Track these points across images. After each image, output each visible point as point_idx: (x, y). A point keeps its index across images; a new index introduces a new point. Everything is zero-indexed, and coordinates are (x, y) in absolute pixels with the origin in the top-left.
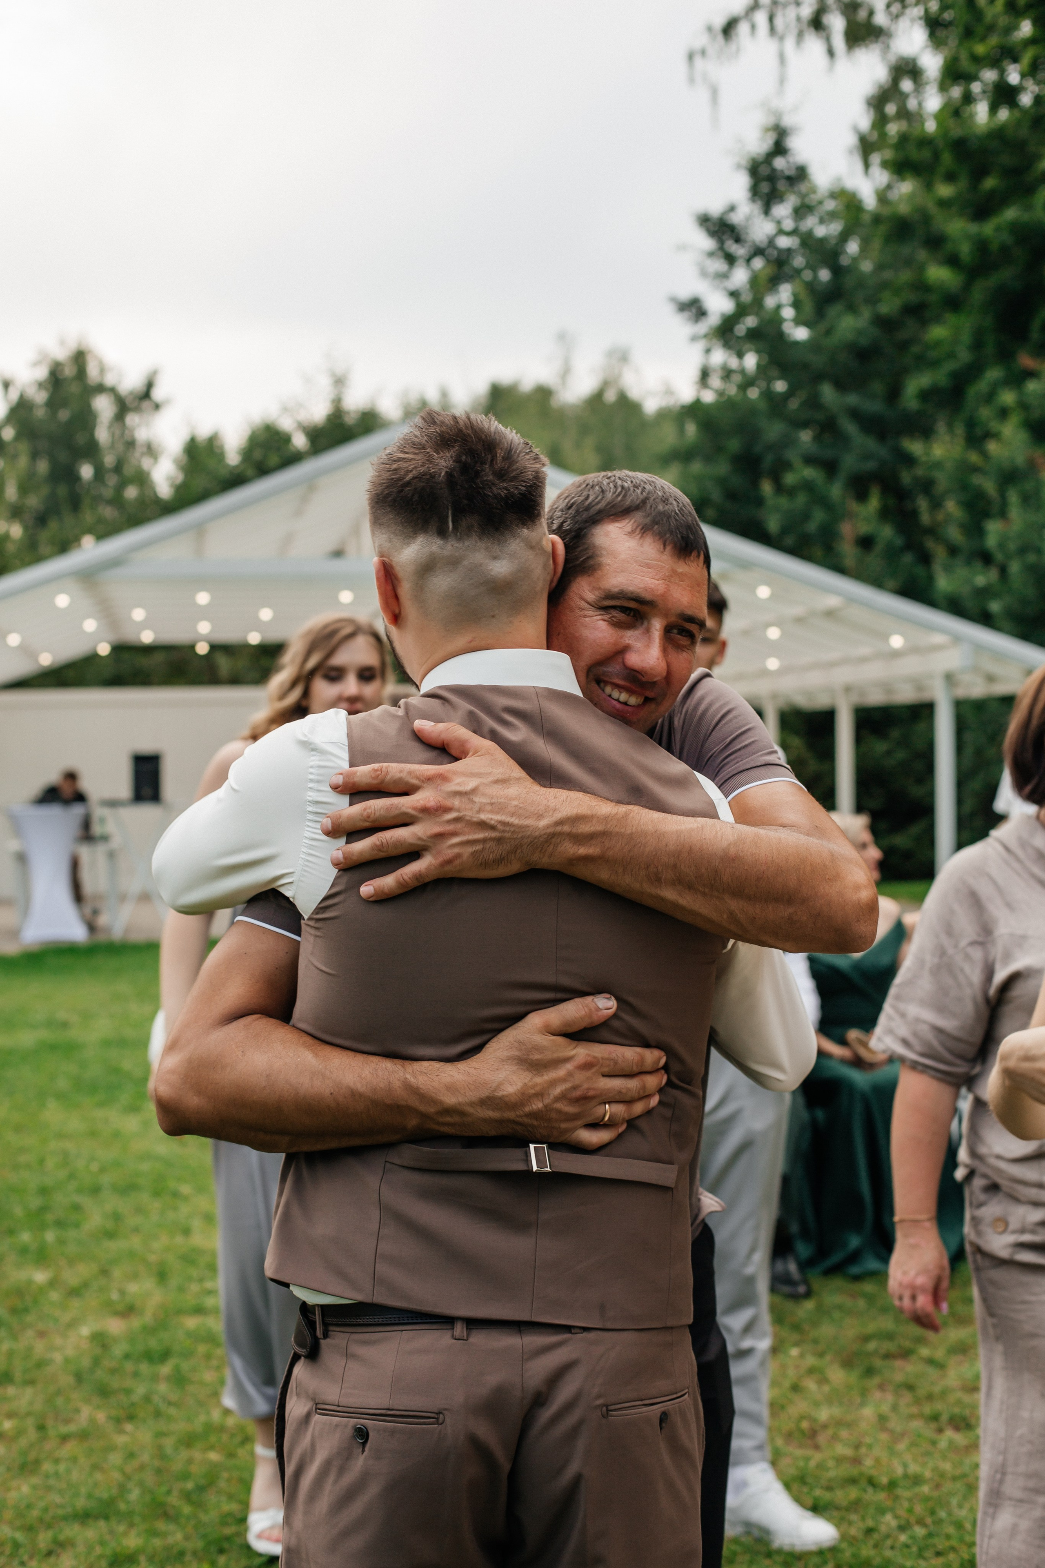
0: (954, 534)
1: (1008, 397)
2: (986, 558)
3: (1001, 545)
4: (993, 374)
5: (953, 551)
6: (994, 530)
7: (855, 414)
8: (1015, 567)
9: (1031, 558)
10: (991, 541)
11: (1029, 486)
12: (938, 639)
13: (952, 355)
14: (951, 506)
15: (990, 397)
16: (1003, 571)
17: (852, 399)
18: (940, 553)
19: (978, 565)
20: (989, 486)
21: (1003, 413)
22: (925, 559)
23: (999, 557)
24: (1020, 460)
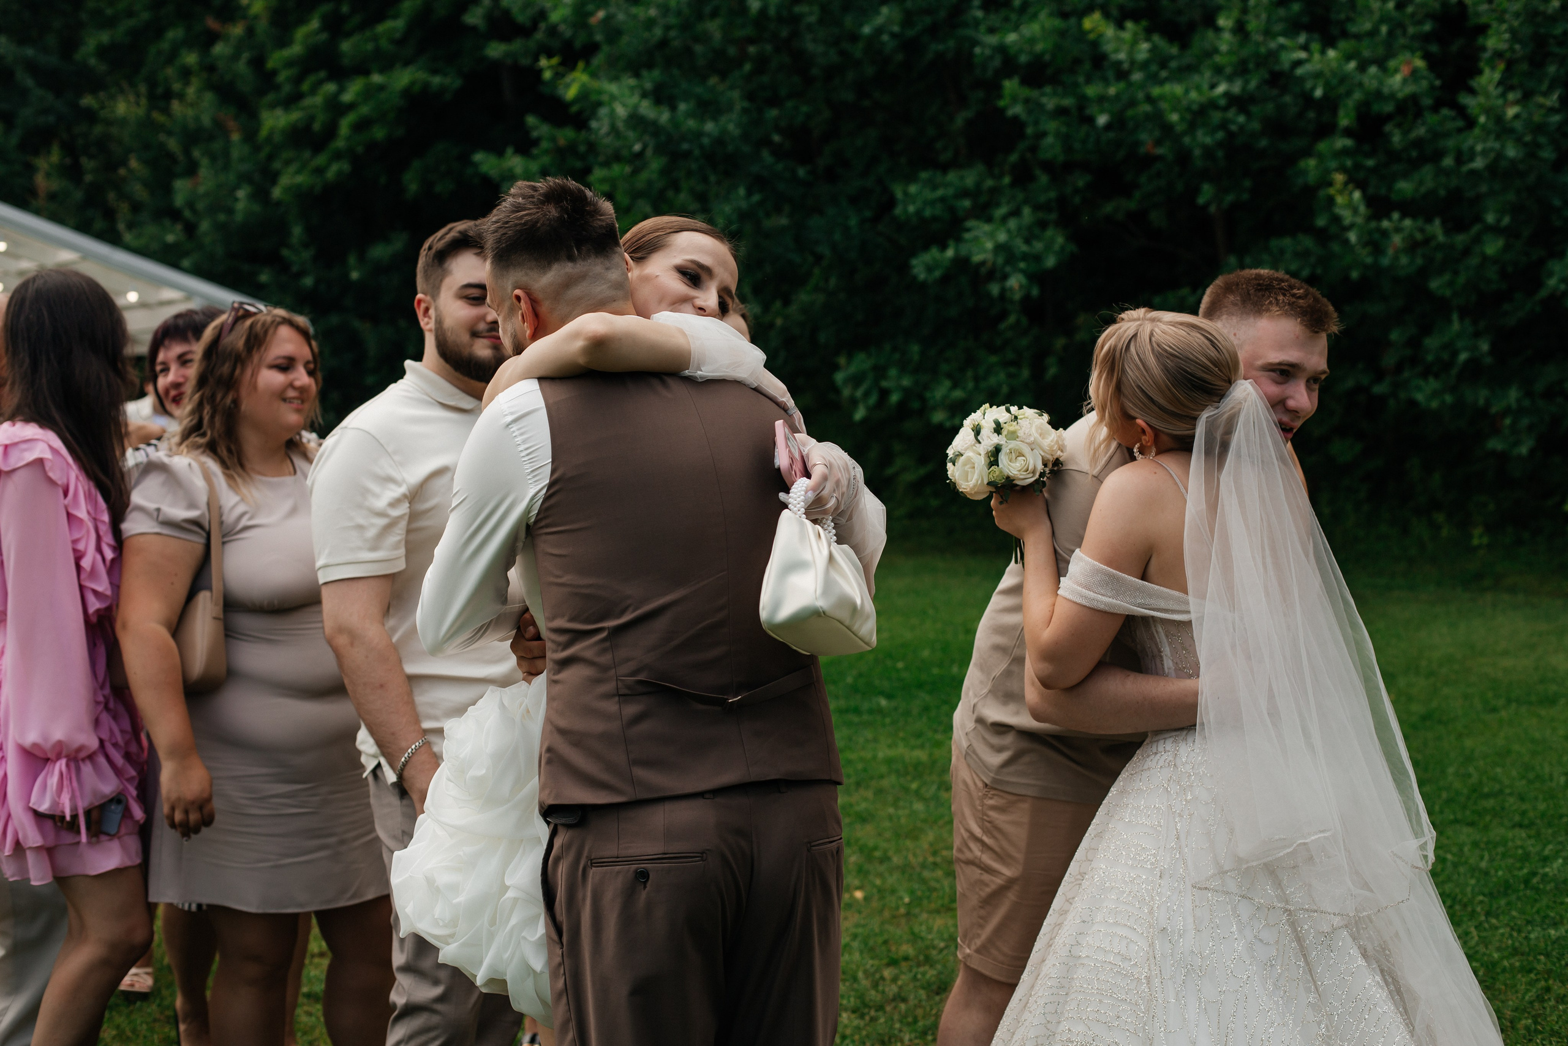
0: (139, 191)
1: (191, 58)
2: (175, 215)
3: (191, 205)
4: (174, 34)
5: (136, 207)
6: (182, 188)
7: (32, 68)
8: (205, 226)
9: (222, 217)
10: (179, 200)
11: (217, 146)
12: (168, 294)
13: (130, 14)
14: (134, 163)
15: (172, 56)
16: (190, 229)
17: (30, 52)
18: (124, 210)
19: (167, 222)
20: (173, 144)
21: (186, 74)
22: (110, 215)
23: (187, 214)
24: (206, 120)
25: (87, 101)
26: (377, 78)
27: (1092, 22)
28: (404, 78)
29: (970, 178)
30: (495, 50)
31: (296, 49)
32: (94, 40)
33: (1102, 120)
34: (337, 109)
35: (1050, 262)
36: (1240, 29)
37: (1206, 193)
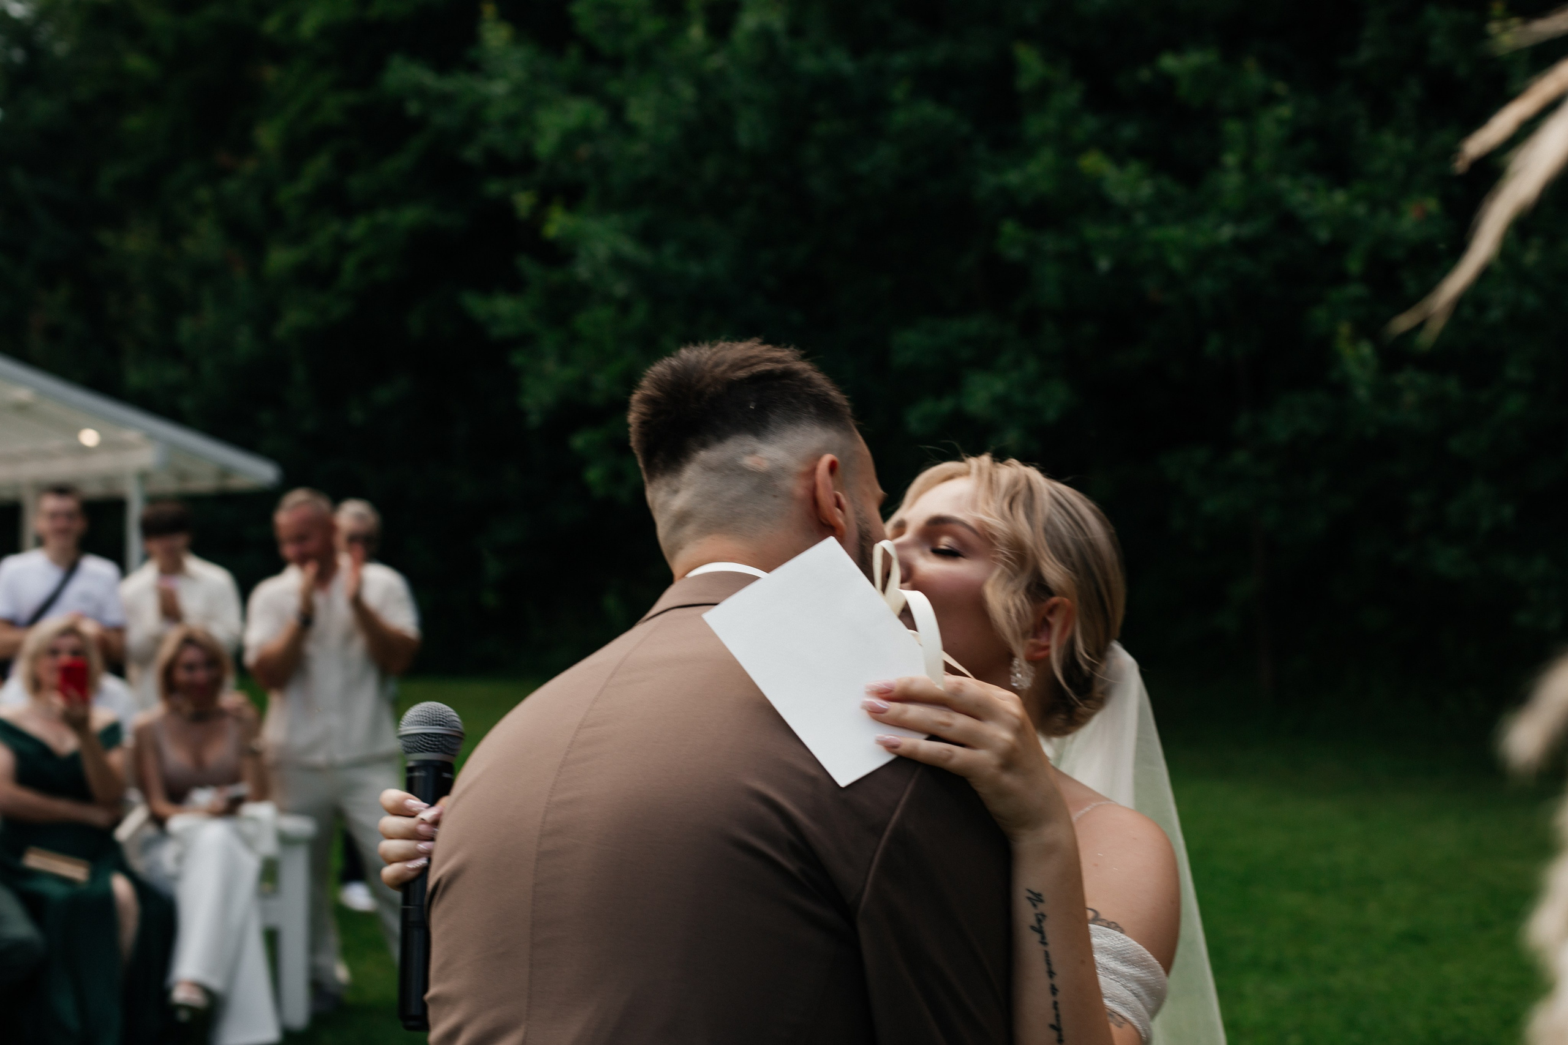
0: (145, 328)
2: (177, 354)
3: (193, 342)
4: (190, 169)
5: (143, 345)
6: (187, 326)
7: (46, 201)
8: (206, 365)
9: (222, 357)
10: (183, 337)
11: (222, 284)
12: (131, 436)
13: (146, 148)
14: (143, 301)
15: (185, 193)
16: (194, 368)
17: (45, 185)
18: (130, 348)
19: (168, 360)
20: (181, 282)
21: (198, 209)
23: (191, 354)
24: (214, 257)
25: (107, 237)
26: (383, 216)
27: (1093, 162)
28: (410, 216)
29: (973, 326)
30: (494, 188)
31: (305, 185)
32: (111, 174)
33: (1104, 264)
34: (342, 247)
35: (1051, 414)
36: (1246, 166)
37: (1214, 344)
